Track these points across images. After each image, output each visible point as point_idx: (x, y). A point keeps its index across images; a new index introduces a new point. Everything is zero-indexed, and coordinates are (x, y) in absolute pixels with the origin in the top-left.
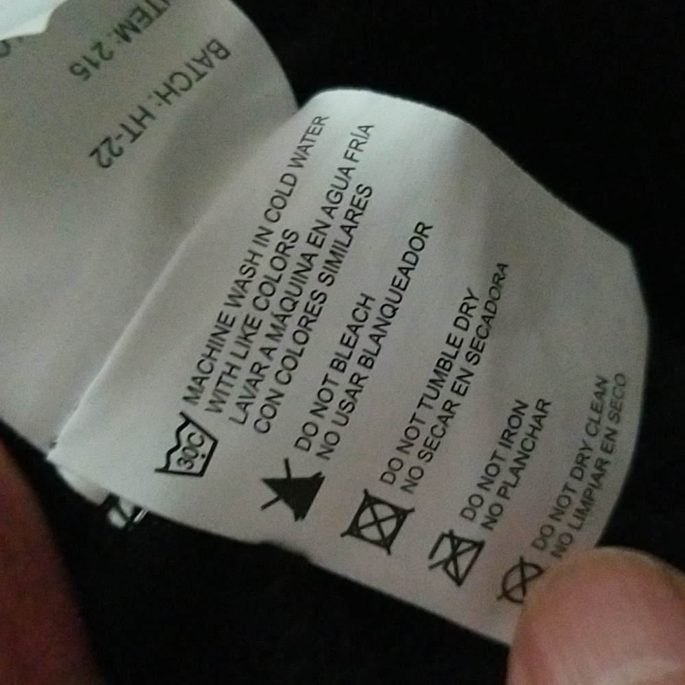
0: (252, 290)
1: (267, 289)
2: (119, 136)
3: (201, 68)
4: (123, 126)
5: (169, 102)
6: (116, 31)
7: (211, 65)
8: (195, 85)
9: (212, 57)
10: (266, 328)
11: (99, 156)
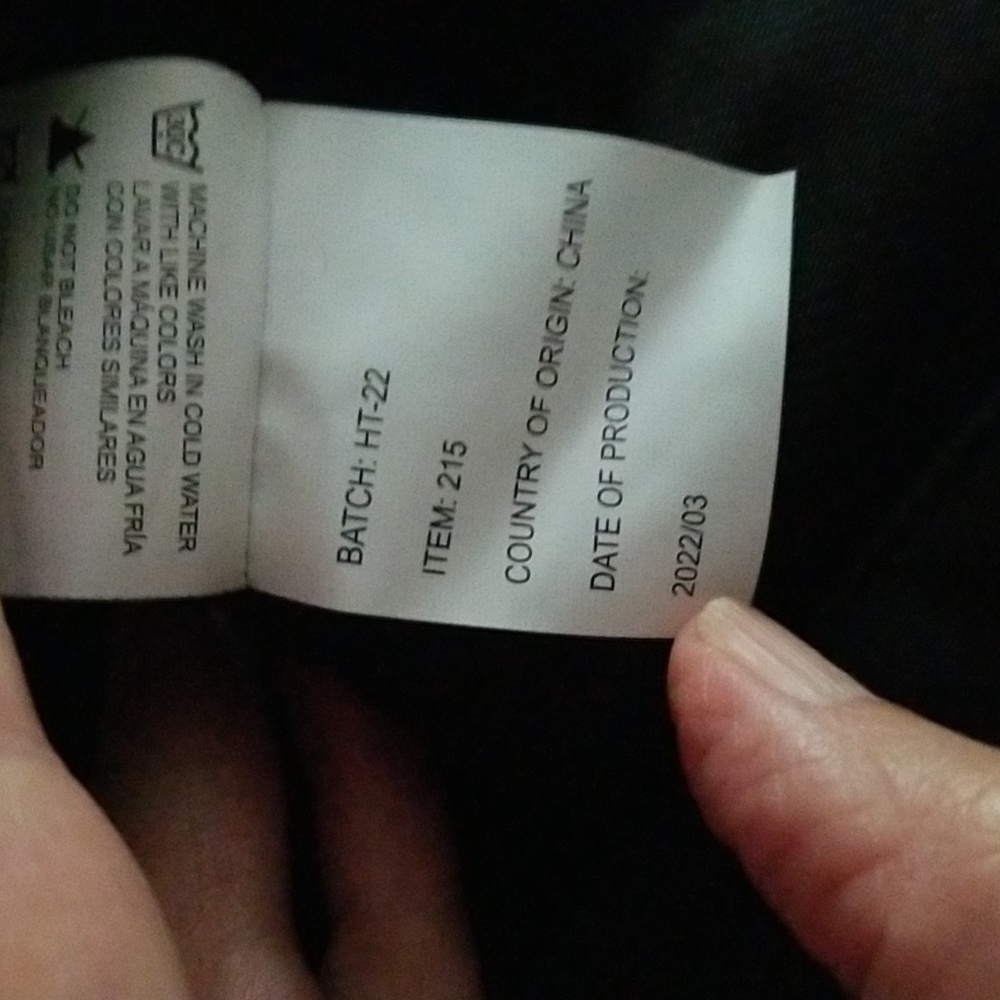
0: (183, 325)
1: (169, 332)
2: (376, 407)
3: (351, 525)
4: (378, 419)
5: (355, 468)
6: (452, 510)
7: (344, 534)
8: (344, 503)
9: (351, 545)
10: (153, 290)
11: (381, 378)
